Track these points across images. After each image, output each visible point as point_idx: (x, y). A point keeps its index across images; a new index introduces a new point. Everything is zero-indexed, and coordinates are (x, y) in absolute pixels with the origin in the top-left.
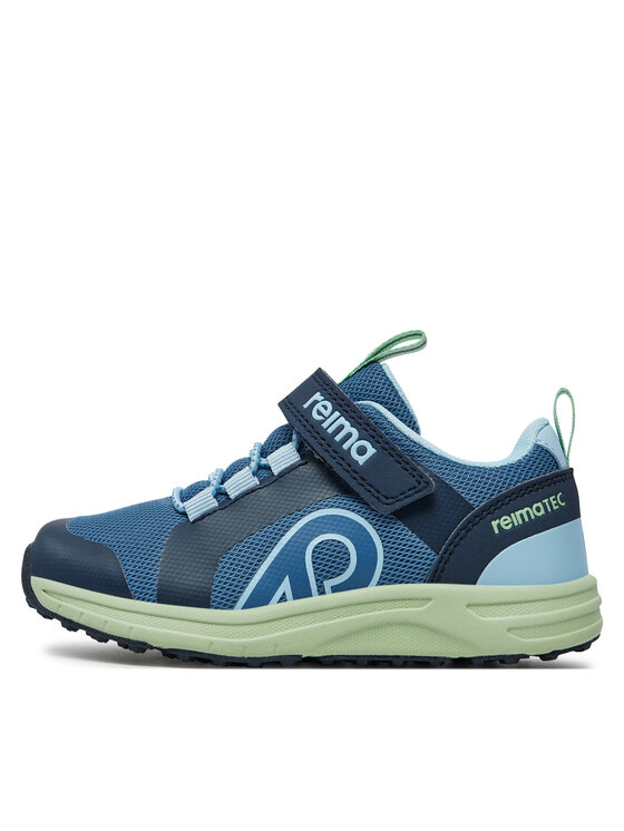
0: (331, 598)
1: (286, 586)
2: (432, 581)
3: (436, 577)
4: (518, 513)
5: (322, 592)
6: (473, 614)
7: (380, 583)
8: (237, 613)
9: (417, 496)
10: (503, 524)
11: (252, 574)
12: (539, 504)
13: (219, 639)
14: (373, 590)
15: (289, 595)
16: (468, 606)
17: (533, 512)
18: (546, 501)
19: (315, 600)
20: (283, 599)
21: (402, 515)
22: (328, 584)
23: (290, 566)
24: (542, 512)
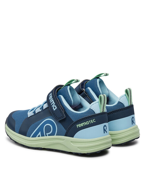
0: (48, 137)
1: (40, 134)
2: (65, 136)
3: (66, 135)
4: (82, 124)
5: (46, 136)
6: (72, 144)
7: (56, 135)
8: (30, 138)
9: (62, 119)
10: (79, 126)
11: (34, 130)
12: (88, 122)
13: (27, 143)
14: (55, 136)
15: (40, 135)
16: (71, 142)
17: (86, 124)
18: (90, 121)
19: (45, 137)
20: (39, 136)
21: (60, 122)
22: (47, 134)
23: (41, 129)
24: (88, 123)
